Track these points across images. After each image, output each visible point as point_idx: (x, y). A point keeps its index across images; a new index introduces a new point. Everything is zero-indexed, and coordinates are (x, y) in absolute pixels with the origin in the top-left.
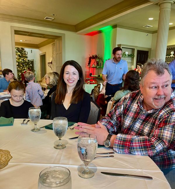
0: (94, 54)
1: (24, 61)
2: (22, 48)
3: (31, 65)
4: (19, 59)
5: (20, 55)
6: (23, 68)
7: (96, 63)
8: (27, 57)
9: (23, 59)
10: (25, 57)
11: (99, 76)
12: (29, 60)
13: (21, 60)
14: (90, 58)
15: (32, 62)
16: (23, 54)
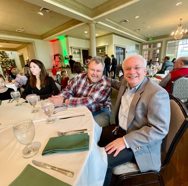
0: (57, 53)
1: (6, 60)
2: (3, 51)
3: (13, 63)
4: (2, 59)
5: (2, 56)
6: (7, 66)
7: (59, 59)
8: (8, 58)
9: (6, 59)
10: (7, 57)
11: (62, 66)
12: (10, 60)
13: (3, 60)
14: (55, 56)
15: (14, 61)
16: (4, 55)
